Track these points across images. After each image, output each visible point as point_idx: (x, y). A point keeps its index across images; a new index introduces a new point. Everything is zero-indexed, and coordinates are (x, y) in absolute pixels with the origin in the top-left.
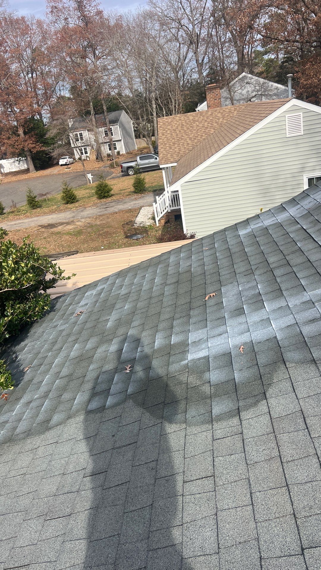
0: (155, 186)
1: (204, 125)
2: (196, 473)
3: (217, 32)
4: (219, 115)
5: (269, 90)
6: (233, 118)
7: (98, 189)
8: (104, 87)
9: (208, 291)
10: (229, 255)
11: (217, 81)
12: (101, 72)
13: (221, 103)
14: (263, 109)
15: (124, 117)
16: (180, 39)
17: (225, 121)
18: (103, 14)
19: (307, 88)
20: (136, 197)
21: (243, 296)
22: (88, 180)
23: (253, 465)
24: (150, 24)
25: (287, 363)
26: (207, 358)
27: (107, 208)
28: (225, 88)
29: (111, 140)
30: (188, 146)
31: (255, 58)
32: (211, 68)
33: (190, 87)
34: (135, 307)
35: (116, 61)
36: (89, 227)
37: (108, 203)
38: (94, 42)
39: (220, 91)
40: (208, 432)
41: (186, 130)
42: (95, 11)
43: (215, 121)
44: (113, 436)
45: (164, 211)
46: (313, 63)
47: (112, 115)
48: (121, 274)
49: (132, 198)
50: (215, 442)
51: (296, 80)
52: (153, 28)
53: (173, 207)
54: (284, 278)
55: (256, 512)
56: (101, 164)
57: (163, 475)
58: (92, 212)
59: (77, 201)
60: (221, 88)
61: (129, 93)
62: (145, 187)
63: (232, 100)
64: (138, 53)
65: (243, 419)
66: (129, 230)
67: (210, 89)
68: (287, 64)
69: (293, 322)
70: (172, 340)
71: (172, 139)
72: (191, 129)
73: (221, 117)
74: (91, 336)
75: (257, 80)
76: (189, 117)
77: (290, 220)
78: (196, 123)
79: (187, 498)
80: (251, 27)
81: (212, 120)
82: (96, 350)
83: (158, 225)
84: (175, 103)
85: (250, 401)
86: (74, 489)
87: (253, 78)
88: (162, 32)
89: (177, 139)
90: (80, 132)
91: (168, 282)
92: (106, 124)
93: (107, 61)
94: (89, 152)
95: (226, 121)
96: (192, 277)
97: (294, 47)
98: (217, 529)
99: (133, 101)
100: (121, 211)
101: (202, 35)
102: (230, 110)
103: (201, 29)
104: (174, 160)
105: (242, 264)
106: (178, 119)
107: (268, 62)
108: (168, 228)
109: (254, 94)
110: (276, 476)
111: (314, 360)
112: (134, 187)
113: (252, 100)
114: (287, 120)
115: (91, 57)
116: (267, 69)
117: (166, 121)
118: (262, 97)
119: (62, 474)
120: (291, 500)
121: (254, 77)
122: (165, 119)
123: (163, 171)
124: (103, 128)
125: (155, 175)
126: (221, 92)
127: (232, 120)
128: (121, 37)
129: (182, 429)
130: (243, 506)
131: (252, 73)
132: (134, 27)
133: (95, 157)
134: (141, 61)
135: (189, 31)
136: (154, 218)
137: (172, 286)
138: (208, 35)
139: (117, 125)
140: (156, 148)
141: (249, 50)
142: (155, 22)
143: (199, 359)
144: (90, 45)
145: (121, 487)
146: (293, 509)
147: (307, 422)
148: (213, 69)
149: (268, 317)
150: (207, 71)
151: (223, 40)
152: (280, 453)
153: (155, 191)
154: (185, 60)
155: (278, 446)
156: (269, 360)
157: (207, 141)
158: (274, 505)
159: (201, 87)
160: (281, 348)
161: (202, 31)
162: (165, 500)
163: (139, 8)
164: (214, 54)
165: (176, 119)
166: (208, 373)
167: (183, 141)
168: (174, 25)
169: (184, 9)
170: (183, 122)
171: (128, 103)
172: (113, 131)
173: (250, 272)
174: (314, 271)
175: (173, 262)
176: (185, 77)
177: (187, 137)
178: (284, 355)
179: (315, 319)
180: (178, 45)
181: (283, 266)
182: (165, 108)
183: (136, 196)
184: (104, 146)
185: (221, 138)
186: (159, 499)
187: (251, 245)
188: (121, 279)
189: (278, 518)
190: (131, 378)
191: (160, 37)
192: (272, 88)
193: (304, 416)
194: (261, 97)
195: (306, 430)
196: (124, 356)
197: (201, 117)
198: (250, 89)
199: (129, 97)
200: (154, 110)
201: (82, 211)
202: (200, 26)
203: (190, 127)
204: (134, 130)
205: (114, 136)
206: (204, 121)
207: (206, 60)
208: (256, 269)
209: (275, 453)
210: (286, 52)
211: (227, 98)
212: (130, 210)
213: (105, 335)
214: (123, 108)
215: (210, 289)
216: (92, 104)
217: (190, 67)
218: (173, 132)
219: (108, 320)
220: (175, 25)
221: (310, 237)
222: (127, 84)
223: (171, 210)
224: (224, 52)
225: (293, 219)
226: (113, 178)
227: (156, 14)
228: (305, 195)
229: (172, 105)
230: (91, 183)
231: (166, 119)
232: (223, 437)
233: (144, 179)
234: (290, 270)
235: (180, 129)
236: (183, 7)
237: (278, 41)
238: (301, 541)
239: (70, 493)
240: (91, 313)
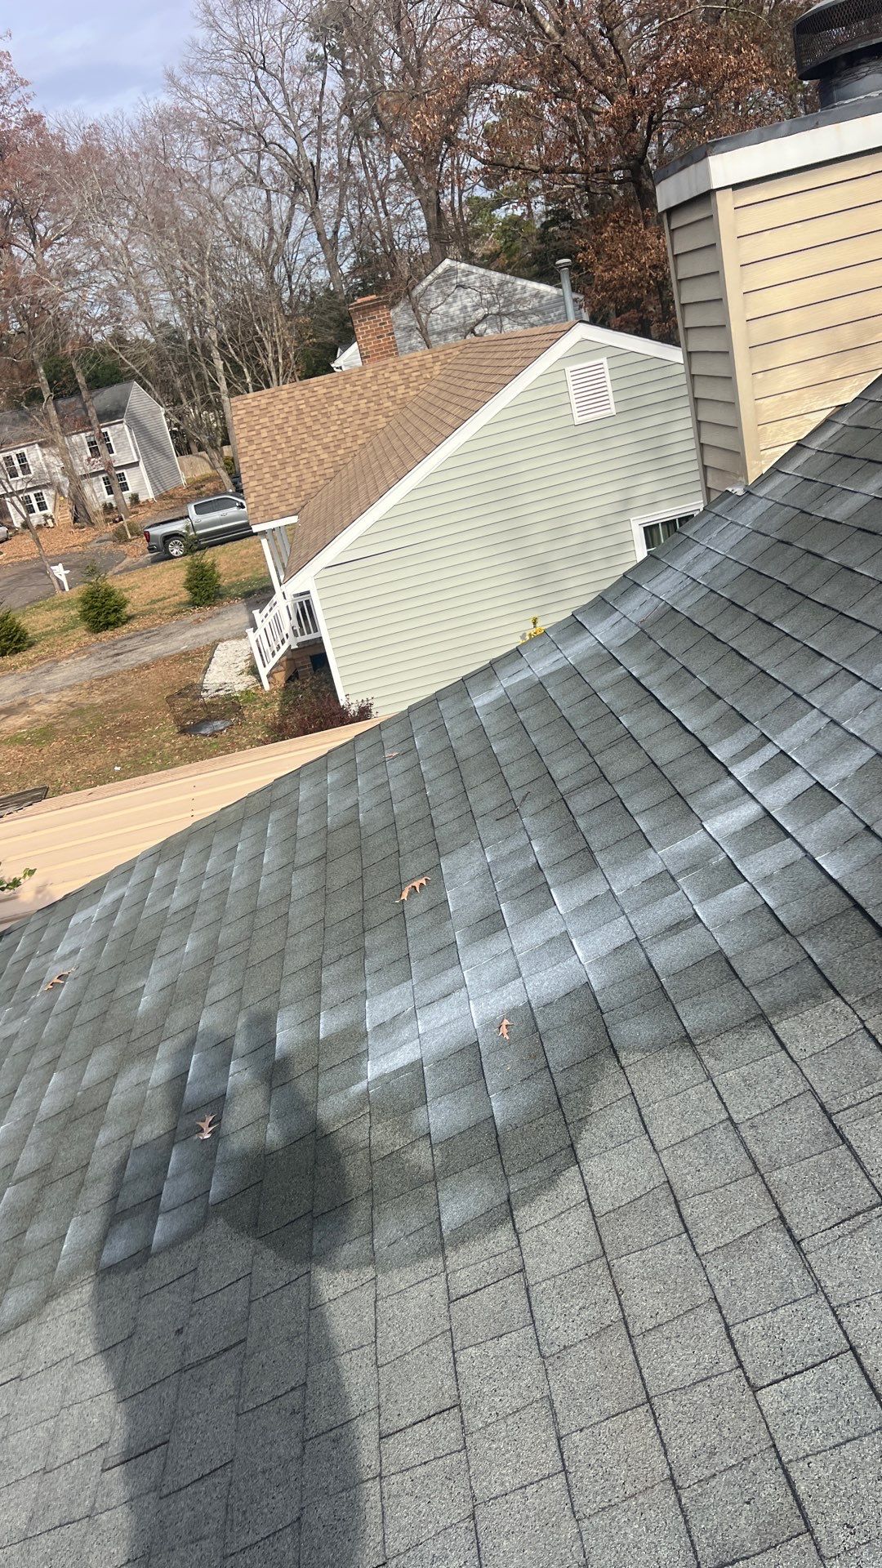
0: (248, 582)
1: (358, 407)
2: (412, 1406)
3: (364, 157)
4: (395, 377)
5: (518, 301)
6: (434, 383)
7: (87, 606)
8: (72, 323)
9: (407, 874)
10: (452, 767)
11: (380, 287)
12: (57, 283)
13: (396, 345)
14: (508, 355)
15: (139, 399)
16: (268, 180)
17: (412, 393)
18: (45, 124)
19: (615, 289)
20: (196, 616)
21: (497, 879)
22: (56, 583)
23: (558, 1357)
24: (179, 145)
25: (622, 1054)
26: (417, 1067)
27: (118, 655)
28: (402, 304)
29: (110, 464)
30: (321, 467)
31: (473, 219)
32: (361, 253)
33: (311, 307)
34: (214, 941)
35: (97, 249)
36: (72, 715)
37: (121, 641)
38: (27, 203)
39: (388, 314)
40: (435, 1279)
41: (311, 423)
42: (22, 115)
43: (386, 395)
44: (179, 1332)
45: (278, 648)
46: (621, 223)
47: (105, 397)
48: (169, 850)
49: (188, 621)
50: (454, 1307)
51: (582, 271)
52: (192, 154)
53: (303, 634)
54: (597, 817)
55: (574, 1491)
56: (88, 534)
57: (324, 1426)
58: (75, 670)
59: (31, 645)
60: (393, 305)
61: (145, 333)
62: (219, 586)
63: (424, 332)
64: (159, 224)
65: (523, 1230)
66: (188, 711)
67: (364, 308)
68: (556, 228)
69: (628, 936)
70: (321, 1026)
71: (275, 452)
72: (325, 420)
73: (402, 382)
74: (95, 1044)
75: (484, 276)
76: (315, 389)
77: (598, 655)
78: (335, 403)
79: (394, 1483)
80: (451, 140)
81: (376, 394)
82: (113, 1084)
83: (267, 687)
84: (276, 352)
85: (536, 1174)
86: (78, 1512)
87: (473, 273)
88: (214, 164)
89: (290, 450)
90: (18, 451)
91: (300, 860)
92: (90, 423)
93: (73, 250)
94: (49, 504)
95: (415, 393)
96: (363, 837)
97: (569, 183)
98: (480, 1558)
99: (159, 355)
100: (158, 661)
101: (326, 167)
102: (423, 363)
103: (319, 149)
104: (289, 508)
105: (487, 788)
106: (287, 396)
107: (508, 227)
108: (296, 694)
109: (481, 312)
110: (620, 1377)
111: (687, 1036)
112: (190, 589)
113: (477, 330)
114: (569, 379)
115: (24, 243)
116: (508, 244)
117: (253, 404)
118: (501, 322)
119: (41, 1472)
120: (662, 1441)
121: (474, 269)
122: (250, 401)
123: (264, 542)
124: (83, 435)
125: (244, 552)
126: (392, 314)
127: (430, 389)
128: (104, 184)
129: (364, 1281)
130: (542, 1479)
131: (468, 258)
132: (136, 155)
133: (69, 516)
134: (166, 243)
135: (288, 158)
136: (254, 671)
137: (311, 871)
138: (340, 164)
139: (122, 422)
140: (236, 477)
141: (453, 198)
142: (192, 137)
143: (397, 1073)
144: (18, 211)
145: (209, 1482)
146: (669, 1464)
147: (684, 1213)
148: (367, 254)
149: (563, 929)
150: (351, 260)
151: (381, 177)
152: (622, 1310)
153: (247, 595)
154: (287, 235)
155: (617, 1293)
156: (577, 1051)
157: (370, 449)
158: (618, 1461)
159: (339, 305)
160: (603, 1013)
161: (323, 156)
162: (333, 1500)
163: (143, 99)
164: (362, 214)
165: (280, 397)
166: (422, 1109)
167: (307, 455)
168: (245, 142)
169: (267, 99)
170: (299, 403)
171: (145, 362)
172: (111, 442)
173: (510, 810)
174: (666, 791)
175: (306, 801)
176: (294, 280)
177: (316, 443)
178: (613, 1032)
179: (681, 922)
180: (264, 196)
181: (590, 785)
182: (248, 369)
183: (197, 614)
184: (91, 484)
185: (406, 440)
186: (315, 1499)
187: (506, 734)
188: (167, 865)
189: (633, 1496)
190: (215, 1155)
191: (210, 178)
192: (525, 295)
193: (675, 1197)
194: (499, 320)
195: (684, 1236)
196: (192, 1092)
197: (348, 386)
198: (468, 302)
199: (145, 344)
200: (221, 374)
201: (48, 672)
202: (315, 141)
203: (320, 416)
204: (172, 433)
205: (115, 454)
206: (357, 397)
207: (344, 231)
208: (524, 799)
209: (612, 1313)
210: (549, 199)
211: (410, 329)
212: (184, 654)
213: (134, 1036)
214: (131, 376)
215: (411, 866)
216: (42, 371)
217: (303, 251)
218: (276, 432)
219: (139, 992)
220: (248, 141)
221: (651, 698)
222: (135, 308)
223: (298, 644)
224: (388, 207)
225: (605, 651)
226: (127, 569)
227: (193, 116)
228: (629, 583)
229: (266, 357)
230: (67, 589)
231: (254, 399)
232: (474, 1288)
233: (213, 565)
234: (609, 794)
235: (295, 423)
236: (263, 93)
237: (523, 173)
238: (695, 1552)
239: (67, 1524)
240: (90, 975)
